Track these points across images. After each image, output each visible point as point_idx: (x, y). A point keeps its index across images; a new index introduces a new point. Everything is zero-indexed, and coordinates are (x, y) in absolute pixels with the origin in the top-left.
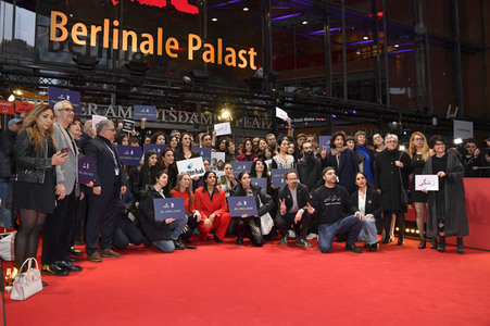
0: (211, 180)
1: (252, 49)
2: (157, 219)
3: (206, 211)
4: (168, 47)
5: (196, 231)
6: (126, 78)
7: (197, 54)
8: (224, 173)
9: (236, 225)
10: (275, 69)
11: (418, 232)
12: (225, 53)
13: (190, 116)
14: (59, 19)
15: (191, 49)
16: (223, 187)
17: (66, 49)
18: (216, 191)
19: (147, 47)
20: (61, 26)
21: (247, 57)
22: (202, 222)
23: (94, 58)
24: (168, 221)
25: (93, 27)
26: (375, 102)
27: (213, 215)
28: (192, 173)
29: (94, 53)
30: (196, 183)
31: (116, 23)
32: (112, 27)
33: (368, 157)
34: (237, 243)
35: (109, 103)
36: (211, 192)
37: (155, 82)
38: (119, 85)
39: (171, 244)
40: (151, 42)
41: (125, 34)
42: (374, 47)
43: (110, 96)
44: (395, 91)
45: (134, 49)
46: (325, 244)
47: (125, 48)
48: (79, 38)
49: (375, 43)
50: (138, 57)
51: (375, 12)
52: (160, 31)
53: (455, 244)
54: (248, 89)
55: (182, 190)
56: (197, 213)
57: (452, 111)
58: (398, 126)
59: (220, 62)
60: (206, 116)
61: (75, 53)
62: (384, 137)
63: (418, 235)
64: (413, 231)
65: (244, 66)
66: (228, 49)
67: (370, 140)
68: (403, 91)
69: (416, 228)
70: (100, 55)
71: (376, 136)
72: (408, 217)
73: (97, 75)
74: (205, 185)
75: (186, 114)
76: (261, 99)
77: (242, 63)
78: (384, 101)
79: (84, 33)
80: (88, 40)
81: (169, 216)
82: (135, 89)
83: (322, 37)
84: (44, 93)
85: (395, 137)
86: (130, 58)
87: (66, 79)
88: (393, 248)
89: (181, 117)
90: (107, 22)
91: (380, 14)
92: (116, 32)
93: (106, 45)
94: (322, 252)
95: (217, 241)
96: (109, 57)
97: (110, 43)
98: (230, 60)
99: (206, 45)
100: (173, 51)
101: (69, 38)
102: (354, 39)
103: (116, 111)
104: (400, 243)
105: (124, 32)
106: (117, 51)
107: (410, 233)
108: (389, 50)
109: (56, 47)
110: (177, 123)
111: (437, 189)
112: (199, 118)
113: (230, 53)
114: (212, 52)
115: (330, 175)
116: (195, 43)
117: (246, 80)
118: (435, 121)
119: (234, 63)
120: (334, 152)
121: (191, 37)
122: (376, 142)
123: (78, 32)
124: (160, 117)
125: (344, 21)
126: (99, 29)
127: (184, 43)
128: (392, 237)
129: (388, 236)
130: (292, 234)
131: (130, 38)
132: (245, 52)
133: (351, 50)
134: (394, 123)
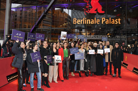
1: (119, 19)
12: (111, 21)
14: (75, 19)
15: (103, 21)
19: (92, 22)
20: (75, 21)
21: (118, 21)
31: (86, 18)
40: (93, 21)
41: (88, 20)
45: (90, 23)
47: (88, 23)
48: (79, 23)
52: (95, 18)
59: (110, 23)
65: (117, 23)
79: (79, 21)
90: (84, 18)
92: (86, 20)
97: (85, 23)
98: (113, 22)
100: (98, 22)
101: (77, 23)
113: (113, 20)
124: (96, 37)
126: (82, 20)
131: (89, 21)
132: (117, 20)
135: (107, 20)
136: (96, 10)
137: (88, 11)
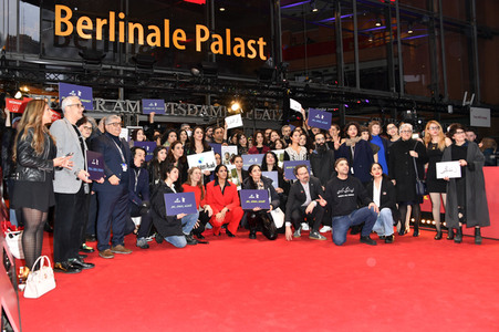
0: (222, 174)
1: (261, 39)
2: (168, 214)
3: (217, 206)
4: (175, 38)
5: (208, 226)
6: (133, 72)
7: (205, 45)
9: (249, 218)
10: (286, 59)
12: (234, 44)
13: (199, 108)
15: (199, 40)
17: (72, 44)
20: (66, 20)
21: (256, 47)
22: (214, 216)
23: (100, 52)
24: (179, 216)
25: (98, 20)
26: (388, 90)
27: (225, 209)
29: (100, 47)
30: (207, 178)
32: (117, 20)
33: (382, 147)
35: (117, 97)
36: (222, 186)
37: (162, 75)
38: (126, 79)
39: (182, 240)
40: (158, 34)
41: (132, 27)
42: (387, 33)
43: (118, 91)
44: (409, 78)
45: (141, 42)
46: (339, 237)
47: (131, 41)
48: (85, 32)
49: (388, 29)
50: (145, 50)
52: (167, 22)
53: (473, 234)
54: (259, 81)
55: (194, 184)
56: (208, 208)
57: (469, 98)
58: (413, 115)
59: (229, 53)
60: (216, 109)
61: (80, 47)
63: (434, 226)
64: (429, 222)
65: (253, 56)
66: (236, 39)
68: (417, 79)
70: (106, 49)
71: (390, 126)
72: (424, 208)
73: (104, 69)
74: (216, 178)
76: (272, 89)
77: (251, 53)
78: (398, 89)
79: (90, 27)
80: (93, 33)
81: (181, 211)
82: (143, 83)
83: (333, 26)
84: (51, 89)
85: (409, 126)
86: (137, 52)
87: (74, 75)
88: (408, 240)
89: (190, 110)
90: (112, 15)
92: (122, 24)
93: (112, 38)
94: (336, 245)
95: (230, 235)
96: (115, 51)
97: (117, 36)
98: (239, 50)
99: (214, 36)
100: (180, 43)
101: (75, 32)
102: (366, 25)
103: (125, 105)
104: (416, 235)
105: (130, 24)
106: (124, 44)
107: (426, 224)
108: (403, 36)
109: (62, 42)
110: (187, 116)
112: (208, 111)
113: (239, 43)
114: (220, 43)
115: (342, 167)
116: (203, 34)
117: (255, 71)
118: (450, 109)
119: (243, 54)
120: (348, 142)
121: (199, 28)
123: (84, 25)
124: (169, 111)
125: (355, 8)
126: (105, 22)
127: (191, 35)
128: (408, 228)
129: (403, 227)
130: (305, 227)
131: (136, 30)
132: (254, 42)
133: (363, 37)
134: (409, 112)
135: (216, 40)
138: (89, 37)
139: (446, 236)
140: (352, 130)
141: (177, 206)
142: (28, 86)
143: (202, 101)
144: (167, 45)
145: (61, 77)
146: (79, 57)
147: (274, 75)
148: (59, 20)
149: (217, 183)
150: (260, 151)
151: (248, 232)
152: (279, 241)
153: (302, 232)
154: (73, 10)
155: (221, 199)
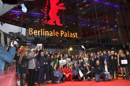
0: (67, 65)
1: (76, 33)
2: (55, 76)
3: (67, 73)
4: (56, 34)
6: (47, 42)
7: (63, 35)
8: (70, 64)
9: (74, 76)
10: (82, 37)
11: (122, 75)
12: (70, 34)
13: (62, 50)
14: (31, 29)
15: (62, 34)
16: (71, 67)
18: (69, 68)
19: (51, 34)
20: (31, 31)
21: (75, 35)
22: (66, 76)
24: (57, 76)
25: (38, 31)
26: (108, 43)
27: (69, 74)
28: (63, 63)
29: (39, 37)
32: (43, 30)
33: (107, 57)
34: (75, 81)
36: (68, 68)
37: (53, 42)
38: (45, 44)
39: (59, 82)
41: (46, 32)
42: (107, 29)
44: (114, 40)
45: (48, 35)
46: (97, 80)
47: (46, 35)
48: (35, 33)
50: (49, 37)
51: (106, 21)
52: (54, 30)
54: (76, 43)
57: (128, 43)
58: (114, 49)
59: (69, 36)
60: (66, 50)
61: (34, 37)
62: (110, 52)
64: (120, 75)
65: (75, 37)
67: (107, 53)
68: (116, 40)
69: (121, 74)
70: (40, 37)
71: (109, 51)
72: (119, 72)
73: (40, 42)
74: (66, 67)
75: (61, 50)
76: (79, 44)
77: (74, 36)
78: (111, 43)
79: (37, 32)
80: (38, 34)
81: (58, 75)
82: (49, 44)
83: (93, 28)
84: (27, 47)
85: (113, 51)
86: (47, 37)
87: (33, 43)
88: (115, 80)
89: (60, 50)
90: (42, 29)
91: (107, 22)
92: (44, 31)
93: (42, 35)
94: (97, 82)
95: (70, 80)
96: (42, 37)
97: (43, 34)
98: (71, 36)
99: (65, 33)
100: (57, 35)
101: (33, 34)
102: (101, 28)
103: (44, 50)
104: (117, 79)
105: (46, 31)
106: (44, 36)
108: (110, 30)
109: (30, 36)
110: (59, 52)
111: (127, 63)
112: (64, 50)
114: (67, 34)
115: (98, 62)
116: (62, 33)
117: (75, 40)
118: (124, 46)
119: (72, 37)
120: (98, 56)
121: (61, 31)
122: (108, 53)
124: (55, 51)
126: (40, 31)
127: (60, 33)
128: (115, 77)
129: (114, 77)
130: (89, 78)
133: (101, 31)
134: (113, 48)
135: (66, 34)
136: (55, 22)
137: (46, 23)
138: (36, 35)
139: (125, 79)
140: (98, 53)
141: (57, 74)
142: (23, 46)
143: (63, 48)
144: (54, 35)
145: (30, 44)
146: (34, 39)
147: (80, 41)
148: (30, 31)
149: (66, 68)
150: (77, 60)
151: (75, 80)
152: (82, 81)
153: (88, 79)
154: (33, 29)
155: (67, 72)
